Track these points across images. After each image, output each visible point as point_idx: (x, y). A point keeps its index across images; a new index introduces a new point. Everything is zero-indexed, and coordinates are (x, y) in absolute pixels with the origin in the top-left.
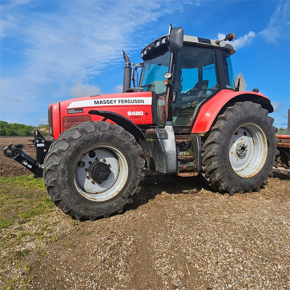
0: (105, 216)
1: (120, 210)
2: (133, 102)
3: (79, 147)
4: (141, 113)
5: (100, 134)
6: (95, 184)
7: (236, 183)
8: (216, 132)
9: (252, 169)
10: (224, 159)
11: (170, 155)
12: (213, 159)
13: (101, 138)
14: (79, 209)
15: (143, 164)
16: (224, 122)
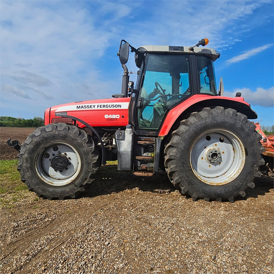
0: (60, 198)
1: (73, 195)
2: (110, 106)
3: (39, 142)
4: (118, 116)
5: (56, 134)
6: (57, 172)
7: (197, 189)
8: (176, 136)
9: (226, 177)
10: (182, 164)
11: (125, 155)
12: (171, 162)
13: (57, 136)
14: (38, 189)
15: (95, 160)
16: (185, 127)
